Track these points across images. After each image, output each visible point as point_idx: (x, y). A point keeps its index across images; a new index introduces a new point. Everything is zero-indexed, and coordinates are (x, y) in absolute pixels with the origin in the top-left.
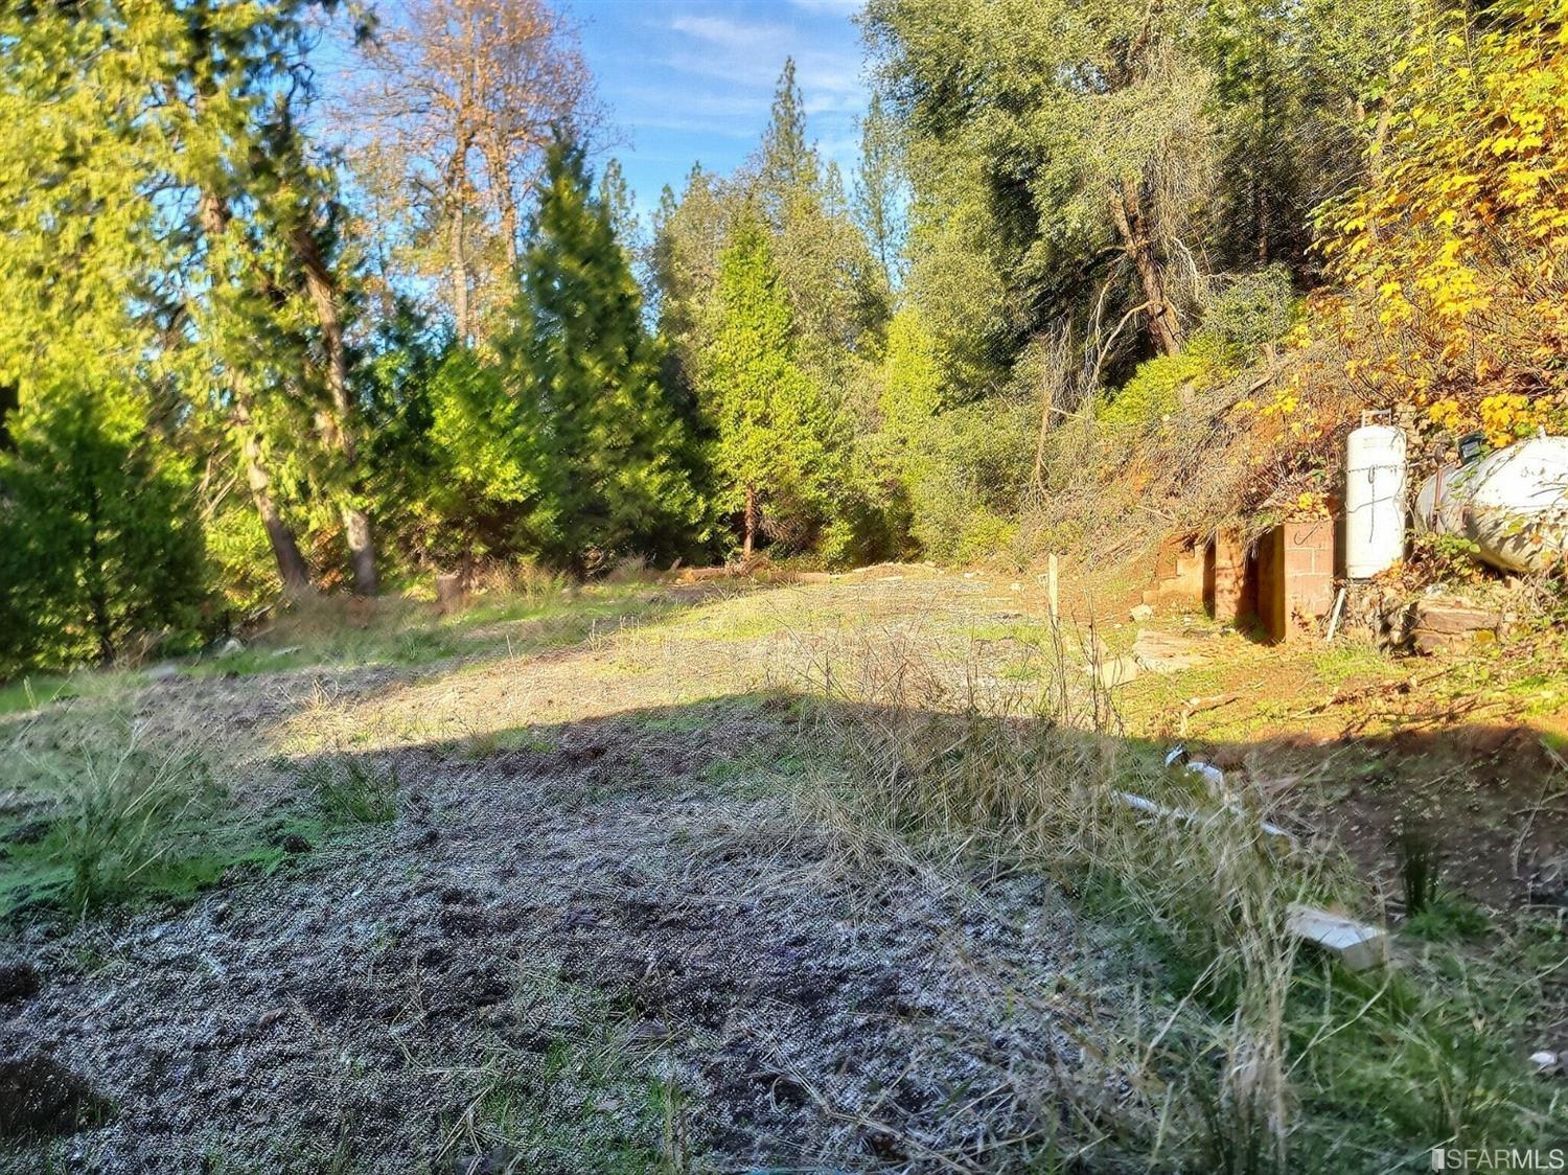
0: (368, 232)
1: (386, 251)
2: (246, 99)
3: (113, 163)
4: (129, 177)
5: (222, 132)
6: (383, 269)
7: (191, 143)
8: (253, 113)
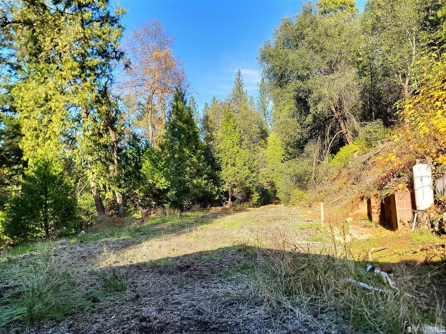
0: (126, 117)
1: (130, 122)
2: (95, 83)
3: (58, 101)
4: (62, 104)
5: (88, 92)
6: (129, 126)
7: (79, 95)
8: (97, 87)
